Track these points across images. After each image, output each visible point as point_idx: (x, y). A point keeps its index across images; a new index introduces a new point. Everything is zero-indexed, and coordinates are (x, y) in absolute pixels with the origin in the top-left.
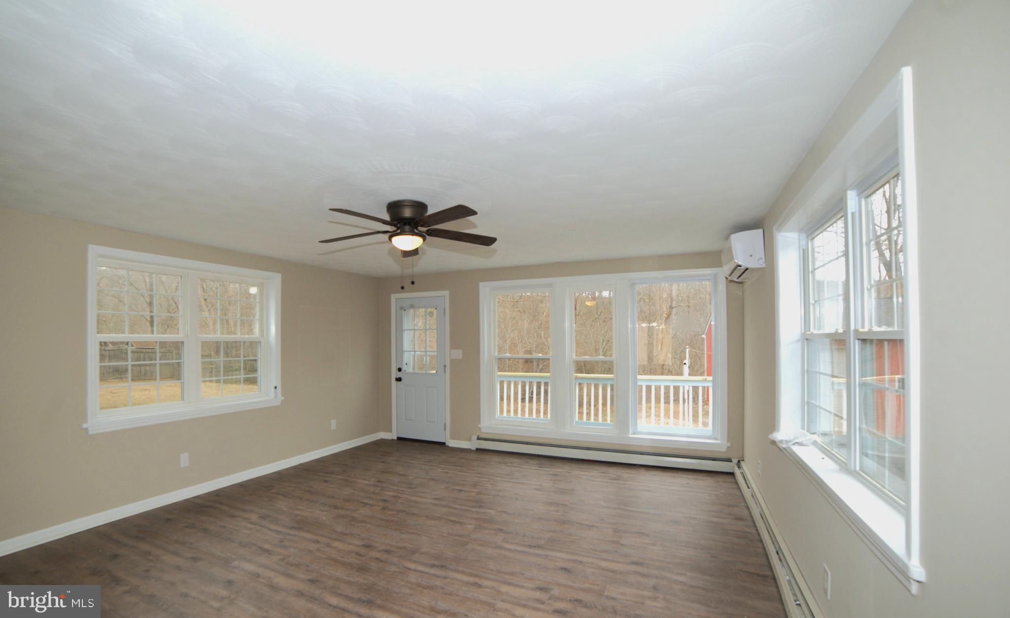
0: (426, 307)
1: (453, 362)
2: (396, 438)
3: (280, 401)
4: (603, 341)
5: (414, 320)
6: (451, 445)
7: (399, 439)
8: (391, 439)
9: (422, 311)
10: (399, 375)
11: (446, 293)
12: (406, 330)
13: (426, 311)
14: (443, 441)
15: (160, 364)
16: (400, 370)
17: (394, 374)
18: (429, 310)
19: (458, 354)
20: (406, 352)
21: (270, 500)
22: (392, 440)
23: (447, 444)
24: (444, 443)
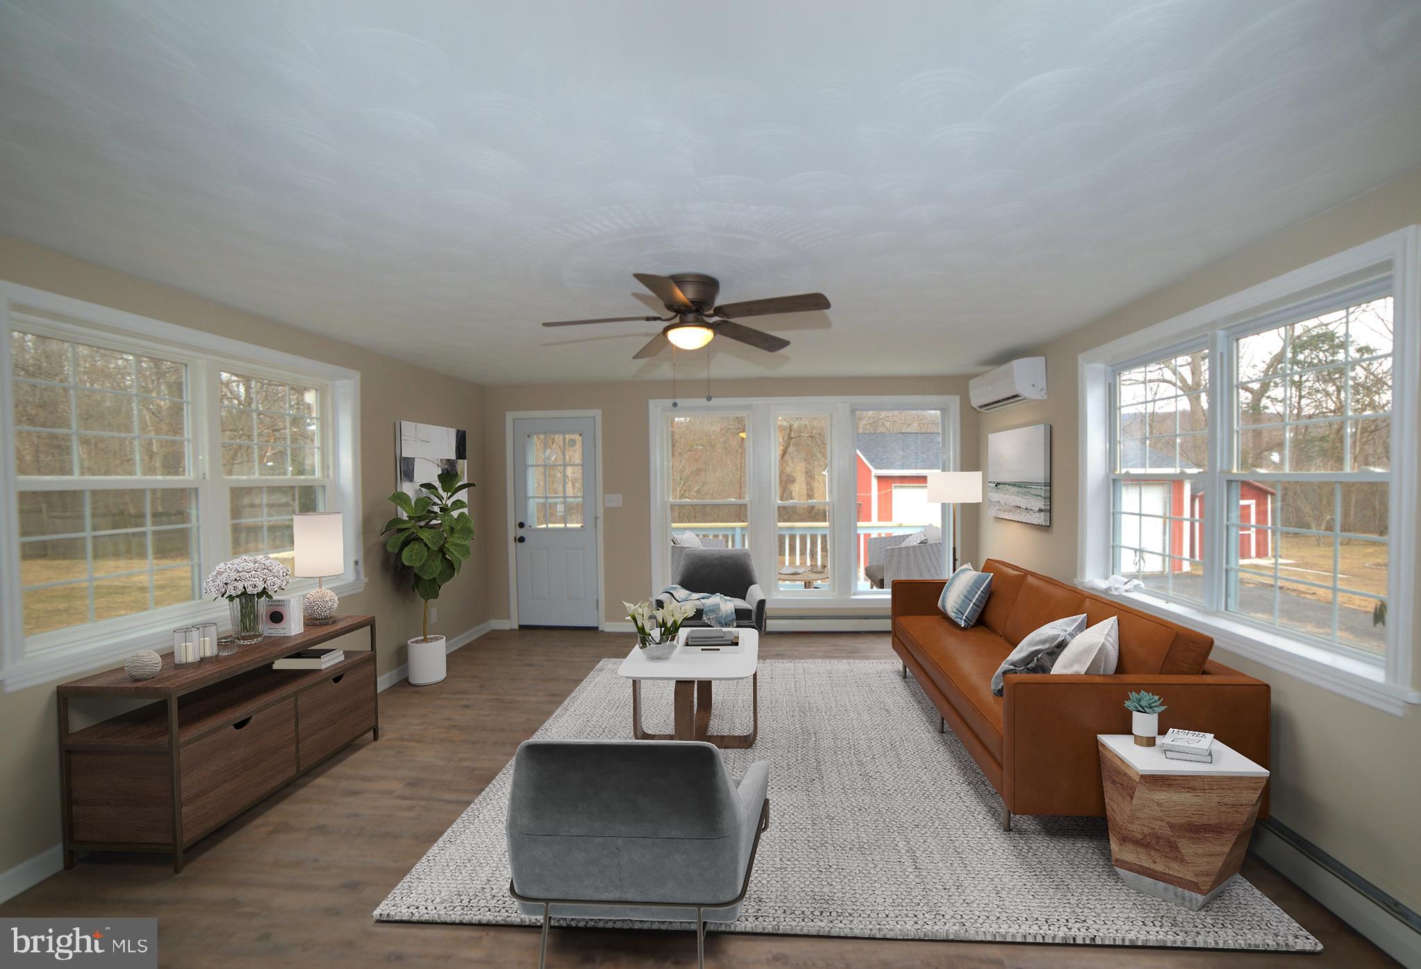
0: (564, 433)
1: (608, 512)
2: (517, 627)
3: (364, 585)
4: (681, 479)
5: (545, 452)
6: (607, 630)
7: (522, 627)
8: (509, 629)
9: (559, 438)
10: (521, 532)
11: (598, 413)
12: (531, 466)
13: (564, 439)
14: (594, 624)
15: (155, 533)
16: (521, 525)
17: (512, 531)
18: (568, 437)
19: (616, 500)
20: (531, 499)
21: (398, 752)
22: (511, 630)
23: (600, 629)
24: (596, 628)
